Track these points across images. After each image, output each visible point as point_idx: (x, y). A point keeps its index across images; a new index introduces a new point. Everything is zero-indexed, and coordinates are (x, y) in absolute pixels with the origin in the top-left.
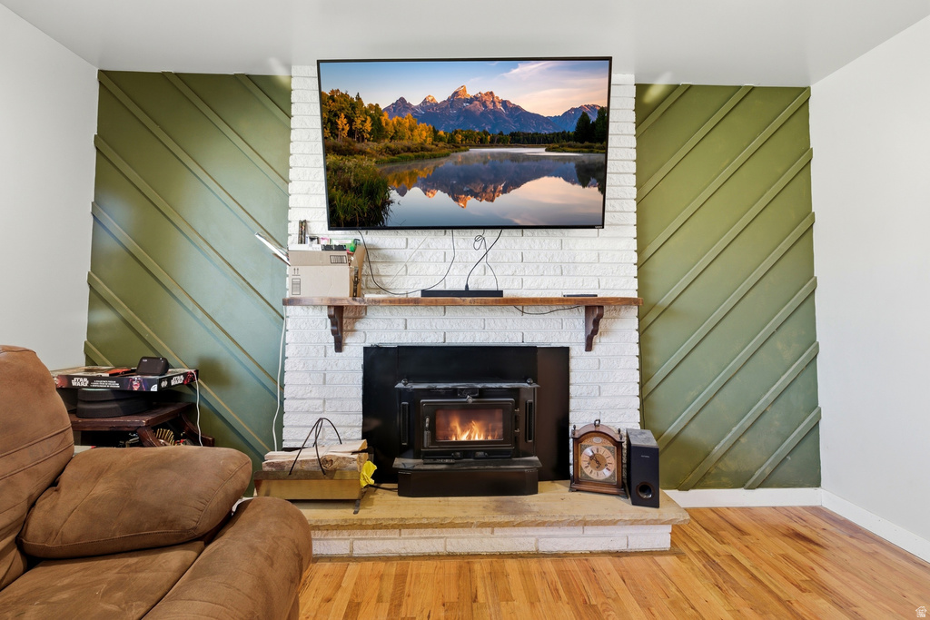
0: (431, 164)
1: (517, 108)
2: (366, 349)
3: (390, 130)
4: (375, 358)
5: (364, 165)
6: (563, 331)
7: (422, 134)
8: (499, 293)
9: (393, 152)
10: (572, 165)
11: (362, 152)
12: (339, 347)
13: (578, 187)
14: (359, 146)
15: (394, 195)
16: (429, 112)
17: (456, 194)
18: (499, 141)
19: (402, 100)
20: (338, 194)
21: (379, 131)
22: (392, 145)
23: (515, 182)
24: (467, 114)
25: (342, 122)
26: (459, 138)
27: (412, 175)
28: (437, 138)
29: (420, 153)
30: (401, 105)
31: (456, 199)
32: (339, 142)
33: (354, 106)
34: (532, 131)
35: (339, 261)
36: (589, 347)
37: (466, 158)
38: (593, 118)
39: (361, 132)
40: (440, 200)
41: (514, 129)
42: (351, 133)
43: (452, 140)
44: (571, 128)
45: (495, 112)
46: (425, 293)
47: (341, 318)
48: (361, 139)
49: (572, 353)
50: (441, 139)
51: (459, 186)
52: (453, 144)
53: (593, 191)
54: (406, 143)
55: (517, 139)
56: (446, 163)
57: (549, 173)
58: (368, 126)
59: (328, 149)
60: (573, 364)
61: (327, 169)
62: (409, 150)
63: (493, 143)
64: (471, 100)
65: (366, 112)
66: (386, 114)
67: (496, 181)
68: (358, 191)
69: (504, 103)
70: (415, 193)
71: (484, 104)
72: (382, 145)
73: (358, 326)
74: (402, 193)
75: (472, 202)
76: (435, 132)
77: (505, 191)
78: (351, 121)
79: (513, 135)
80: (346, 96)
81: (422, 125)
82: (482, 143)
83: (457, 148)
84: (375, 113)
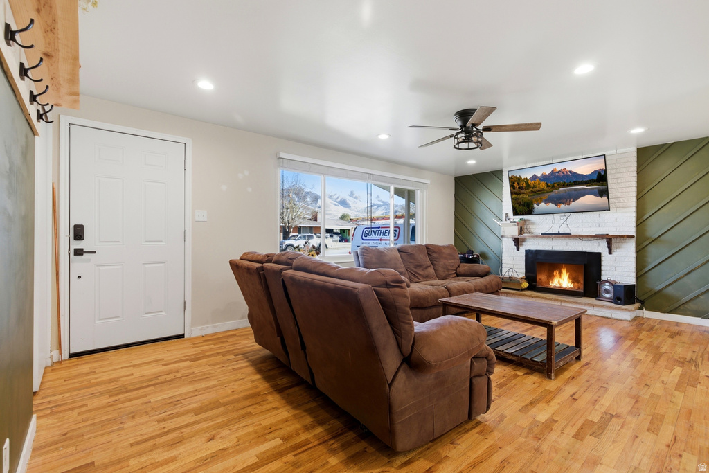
0: (547, 195)
1: (575, 173)
2: (526, 251)
3: (532, 185)
4: (528, 253)
5: (525, 197)
6: (600, 247)
7: (543, 185)
8: (569, 234)
9: (534, 192)
10: (596, 190)
11: (523, 193)
12: (518, 250)
13: (599, 198)
14: (522, 191)
15: (535, 206)
16: (544, 178)
18: (570, 185)
19: (535, 175)
20: (517, 206)
21: (528, 186)
22: (533, 190)
23: (576, 198)
24: (558, 177)
25: (516, 185)
26: (556, 185)
28: (548, 186)
29: (542, 191)
30: (535, 177)
31: (557, 205)
32: (515, 191)
33: (519, 179)
34: (581, 180)
35: (515, 225)
36: (610, 252)
37: (559, 192)
38: (603, 173)
39: (522, 187)
40: (551, 206)
41: (575, 180)
42: (519, 188)
43: (553, 186)
44: (595, 178)
45: (567, 175)
46: (543, 234)
47: (517, 242)
48: (523, 189)
49: (603, 255)
50: (549, 186)
51: (557, 201)
52: (554, 187)
53: (605, 199)
54: (537, 189)
55: (576, 183)
56: (551, 194)
58: (524, 185)
59: (512, 193)
60: (603, 259)
61: (512, 199)
62: (539, 191)
63: (567, 186)
64: (558, 172)
65: (523, 181)
66: (530, 180)
67: (570, 198)
68: (523, 205)
69: (570, 172)
70: (542, 205)
71: (563, 173)
72: (529, 190)
73: (523, 243)
74: (538, 205)
75: (562, 206)
76: (547, 184)
77: (573, 201)
78: (519, 184)
79: (574, 182)
80: (516, 177)
81: (542, 182)
82: (564, 186)
83: (555, 189)
84: (526, 181)
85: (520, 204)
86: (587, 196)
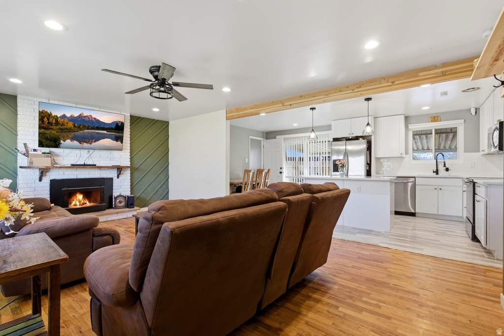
0: (73, 133)
1: (98, 120)
2: (51, 180)
3: (61, 123)
4: (53, 183)
5: (53, 132)
6: (112, 174)
7: (70, 125)
9: (62, 129)
10: (114, 136)
11: (53, 129)
12: (40, 180)
13: (115, 142)
14: (51, 127)
15: (62, 142)
16: (72, 119)
17: (80, 142)
18: (93, 128)
19: (64, 115)
20: (44, 141)
21: (57, 123)
22: (61, 127)
23: (98, 139)
24: (84, 121)
25: (45, 120)
26: (81, 127)
27: (67, 136)
28: (75, 126)
29: (69, 130)
30: (64, 116)
31: (80, 144)
32: (44, 125)
33: (50, 115)
34: (102, 126)
35: (48, 156)
36: (118, 177)
37: (83, 132)
38: (120, 125)
39: (52, 123)
41: (97, 126)
42: (48, 123)
43: (79, 127)
44: (114, 126)
45: (92, 121)
47: (43, 172)
48: (52, 125)
49: (114, 179)
50: (76, 127)
51: (81, 140)
53: (119, 143)
54: (65, 127)
55: (98, 128)
56: (77, 133)
57: (107, 138)
58: (54, 121)
59: (40, 128)
60: (114, 182)
61: (40, 133)
62: (66, 129)
63: (91, 129)
64: (85, 117)
65: (53, 117)
66: (59, 119)
67: (92, 139)
68: (50, 140)
69: (95, 118)
70: (68, 141)
71: (89, 118)
72: (58, 127)
73: (47, 174)
74: (64, 141)
76: (74, 125)
77: (95, 142)
78: (48, 120)
79: (97, 127)
80: (47, 112)
81: (70, 122)
82: (88, 129)
83: (81, 129)
84: (56, 118)
85: (47, 139)
86: (106, 139)
